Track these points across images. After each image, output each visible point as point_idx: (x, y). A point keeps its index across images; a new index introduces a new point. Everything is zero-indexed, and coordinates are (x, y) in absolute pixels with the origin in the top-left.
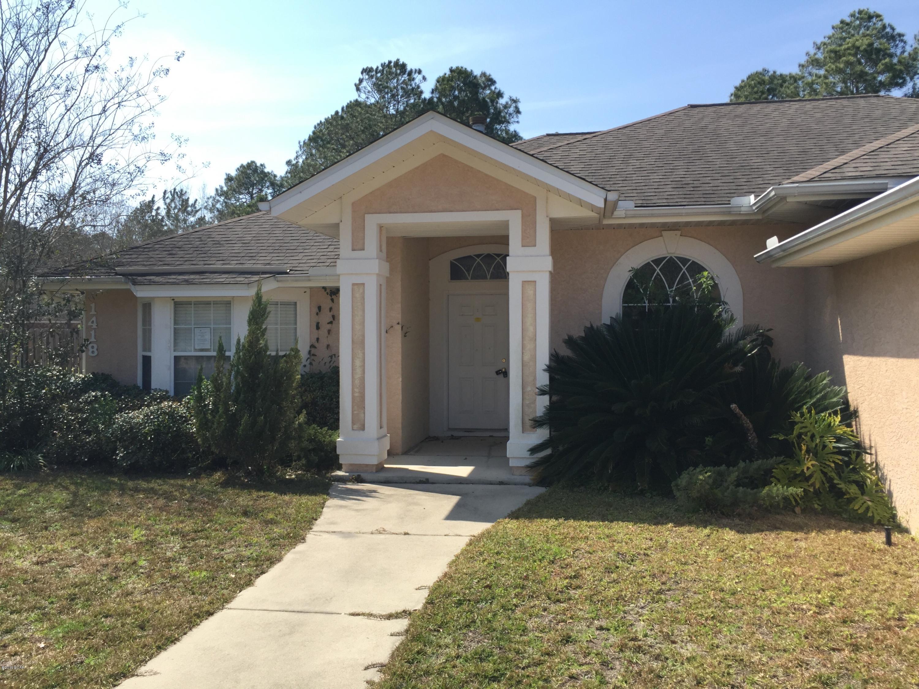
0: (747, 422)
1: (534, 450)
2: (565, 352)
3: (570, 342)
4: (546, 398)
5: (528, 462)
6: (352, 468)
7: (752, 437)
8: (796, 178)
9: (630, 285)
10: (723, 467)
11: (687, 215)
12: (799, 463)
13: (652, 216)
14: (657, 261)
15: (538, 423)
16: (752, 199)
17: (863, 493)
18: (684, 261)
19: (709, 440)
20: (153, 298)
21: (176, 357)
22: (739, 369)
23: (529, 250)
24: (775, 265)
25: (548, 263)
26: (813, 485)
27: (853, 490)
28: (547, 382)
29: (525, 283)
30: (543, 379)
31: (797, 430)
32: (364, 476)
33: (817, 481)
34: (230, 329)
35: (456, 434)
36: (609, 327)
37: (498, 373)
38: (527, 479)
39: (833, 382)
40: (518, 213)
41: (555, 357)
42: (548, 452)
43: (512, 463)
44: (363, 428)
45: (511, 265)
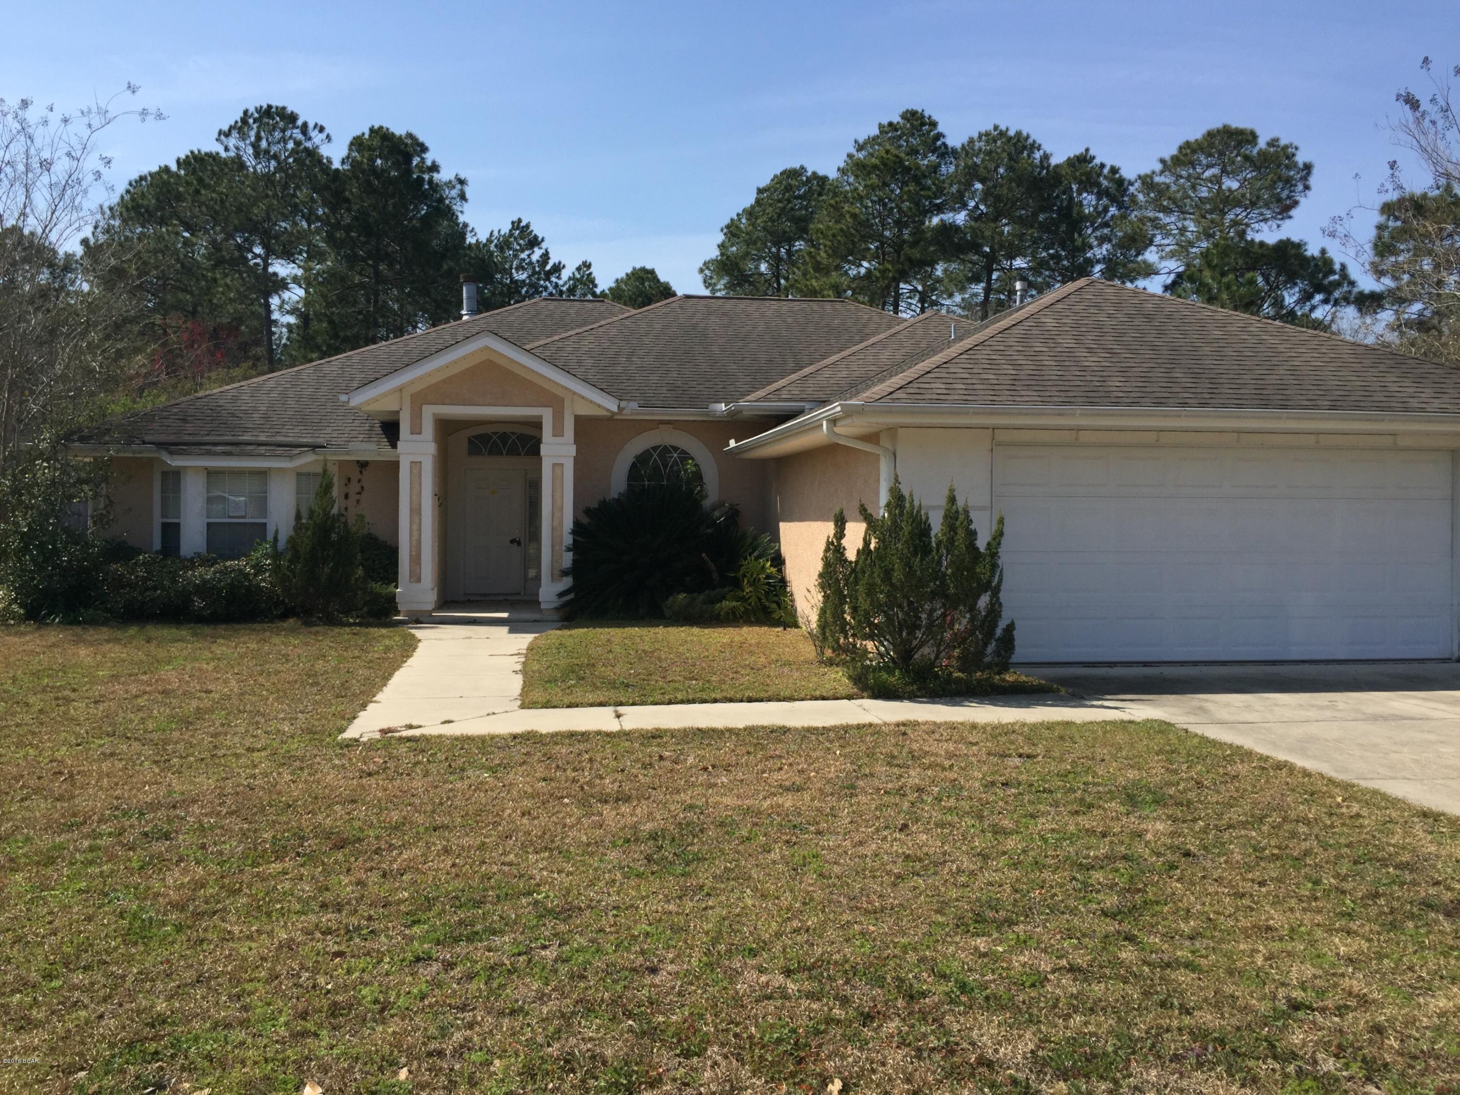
0: (713, 567)
1: (561, 595)
2: (585, 520)
3: (588, 512)
4: (571, 554)
5: (555, 605)
6: (409, 613)
7: (715, 575)
8: (749, 398)
9: (633, 466)
10: (696, 594)
11: (678, 415)
12: (743, 591)
13: (652, 414)
14: (655, 448)
15: (565, 573)
16: (723, 407)
17: (780, 608)
18: (676, 449)
19: (688, 579)
20: (185, 467)
21: (208, 524)
22: (709, 531)
23: (559, 440)
24: (738, 457)
25: (572, 450)
26: (750, 604)
27: (774, 606)
28: (571, 542)
29: (554, 465)
30: (568, 540)
31: (743, 570)
32: (421, 619)
33: (753, 600)
34: (266, 497)
35: (472, 598)
36: (617, 501)
37: (512, 541)
38: (556, 618)
39: (770, 541)
40: (551, 409)
41: (577, 523)
42: (571, 596)
43: (543, 606)
44: (419, 580)
45: (544, 449)
